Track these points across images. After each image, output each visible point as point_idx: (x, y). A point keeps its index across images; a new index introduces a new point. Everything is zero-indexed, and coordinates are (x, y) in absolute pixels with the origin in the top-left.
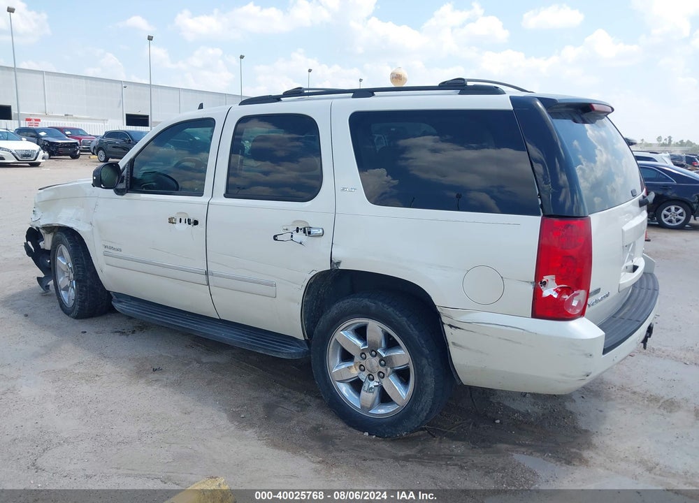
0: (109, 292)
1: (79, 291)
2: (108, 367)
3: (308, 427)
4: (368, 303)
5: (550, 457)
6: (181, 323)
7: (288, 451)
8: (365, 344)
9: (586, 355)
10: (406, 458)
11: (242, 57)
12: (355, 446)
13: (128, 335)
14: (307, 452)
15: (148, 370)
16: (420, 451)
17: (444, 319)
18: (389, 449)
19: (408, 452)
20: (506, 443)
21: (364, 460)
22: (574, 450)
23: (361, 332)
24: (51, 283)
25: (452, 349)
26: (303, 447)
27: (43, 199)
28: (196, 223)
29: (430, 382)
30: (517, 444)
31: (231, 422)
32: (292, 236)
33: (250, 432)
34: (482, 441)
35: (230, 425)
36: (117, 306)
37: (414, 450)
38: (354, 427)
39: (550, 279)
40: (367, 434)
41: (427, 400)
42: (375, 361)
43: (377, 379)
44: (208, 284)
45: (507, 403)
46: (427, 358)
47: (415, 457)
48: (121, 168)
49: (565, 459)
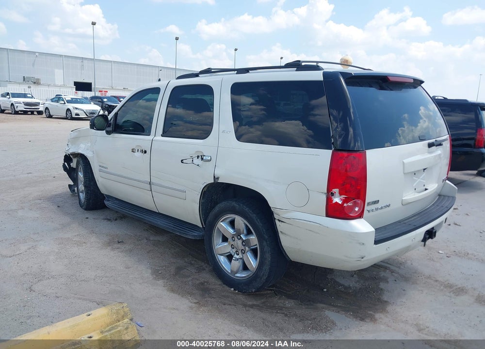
0: (103, 194)
1: (87, 193)
2: (93, 239)
3: (198, 282)
4: (235, 204)
5: (351, 315)
6: (138, 215)
7: (179, 294)
8: (235, 232)
9: (360, 243)
10: (252, 306)
11: (236, 50)
12: (223, 296)
13: (112, 221)
14: (190, 296)
15: (116, 242)
16: (264, 303)
17: (275, 216)
18: (243, 299)
19: (255, 303)
20: (324, 304)
21: (224, 304)
22: (371, 312)
23: (232, 223)
24: (76, 189)
25: (281, 235)
26: (189, 294)
27: (72, 137)
28: (145, 152)
29: (268, 256)
30: (332, 305)
31: (152, 275)
32: (193, 161)
33: (161, 282)
34: (308, 301)
35: (150, 276)
36: (106, 203)
37: (259, 302)
38: (226, 285)
39: (336, 191)
40: (233, 289)
41: (266, 268)
42: (240, 242)
43: (240, 254)
44: (151, 190)
45: (338, 280)
46: (267, 241)
47: (258, 306)
48: (109, 119)
49: (361, 318)
